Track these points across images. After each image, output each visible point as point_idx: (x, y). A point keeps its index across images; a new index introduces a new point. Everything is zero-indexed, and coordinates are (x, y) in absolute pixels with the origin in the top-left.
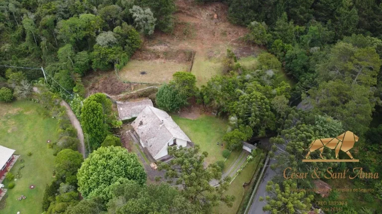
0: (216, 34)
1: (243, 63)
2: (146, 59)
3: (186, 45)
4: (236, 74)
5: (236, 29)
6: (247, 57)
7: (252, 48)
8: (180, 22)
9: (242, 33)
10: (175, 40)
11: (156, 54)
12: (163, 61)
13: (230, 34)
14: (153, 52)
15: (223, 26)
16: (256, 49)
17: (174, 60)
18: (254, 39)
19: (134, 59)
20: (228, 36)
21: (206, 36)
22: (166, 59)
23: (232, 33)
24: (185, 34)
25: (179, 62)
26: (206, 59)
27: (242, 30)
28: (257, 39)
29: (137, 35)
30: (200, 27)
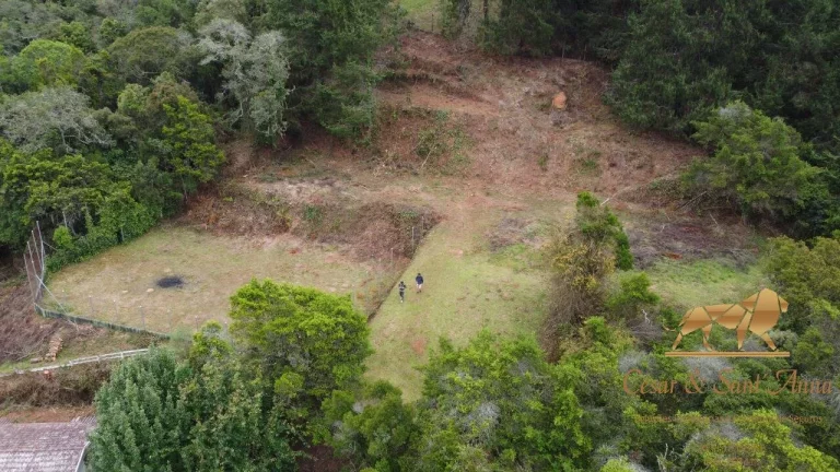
0: (550, 164)
1: (671, 286)
2: (231, 229)
3: (413, 192)
4: (620, 336)
5: (645, 149)
6: (691, 262)
7: (718, 230)
8: (409, 108)
9: (668, 167)
10: (378, 170)
11: (274, 216)
12: (295, 243)
13: (613, 165)
14: (263, 204)
15: (583, 136)
16: (741, 232)
17: (345, 247)
18: (732, 184)
19: (180, 224)
20: (607, 174)
21: (509, 169)
22: (312, 237)
23: (623, 163)
24: (422, 154)
25: (362, 257)
26: (478, 250)
27: (669, 154)
28: (749, 185)
29: (195, 124)
30: (489, 132)
